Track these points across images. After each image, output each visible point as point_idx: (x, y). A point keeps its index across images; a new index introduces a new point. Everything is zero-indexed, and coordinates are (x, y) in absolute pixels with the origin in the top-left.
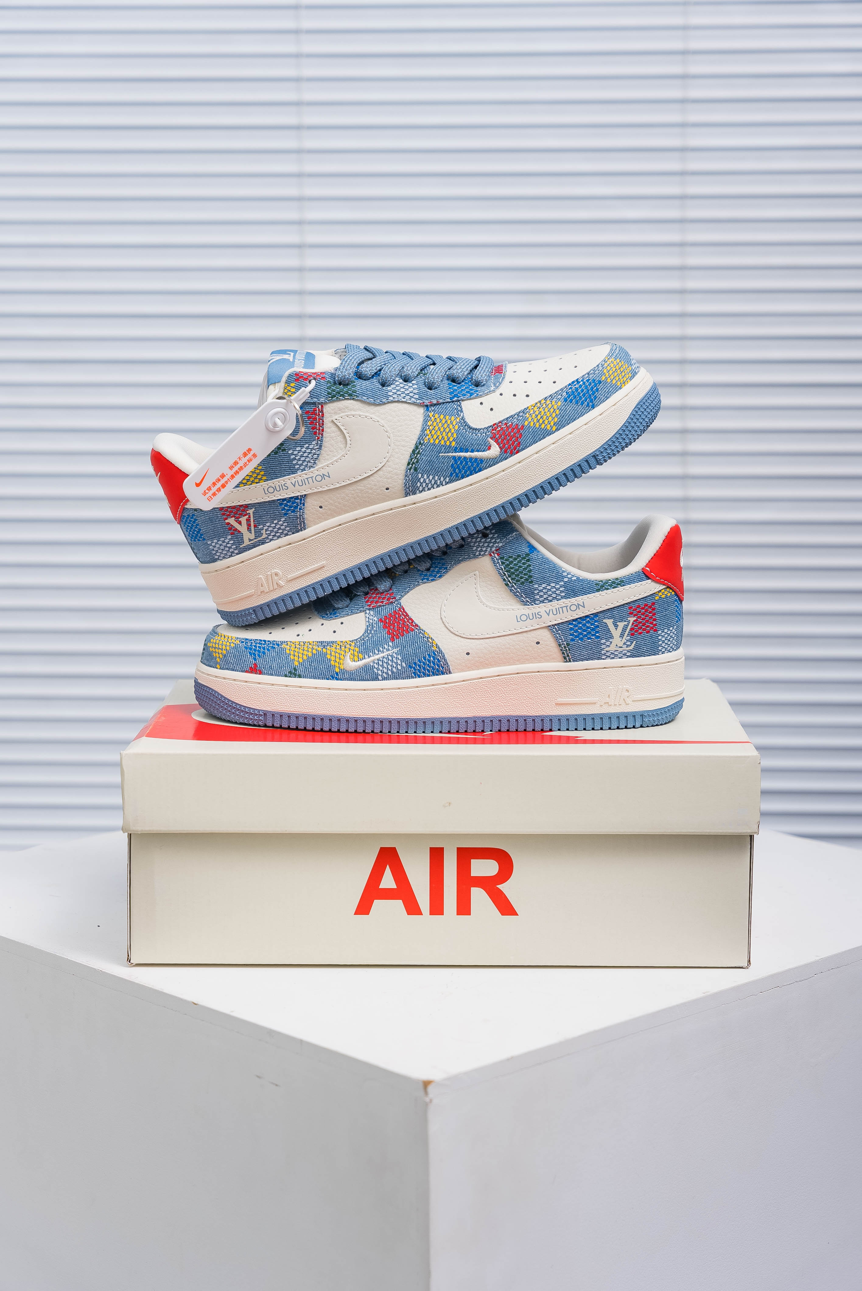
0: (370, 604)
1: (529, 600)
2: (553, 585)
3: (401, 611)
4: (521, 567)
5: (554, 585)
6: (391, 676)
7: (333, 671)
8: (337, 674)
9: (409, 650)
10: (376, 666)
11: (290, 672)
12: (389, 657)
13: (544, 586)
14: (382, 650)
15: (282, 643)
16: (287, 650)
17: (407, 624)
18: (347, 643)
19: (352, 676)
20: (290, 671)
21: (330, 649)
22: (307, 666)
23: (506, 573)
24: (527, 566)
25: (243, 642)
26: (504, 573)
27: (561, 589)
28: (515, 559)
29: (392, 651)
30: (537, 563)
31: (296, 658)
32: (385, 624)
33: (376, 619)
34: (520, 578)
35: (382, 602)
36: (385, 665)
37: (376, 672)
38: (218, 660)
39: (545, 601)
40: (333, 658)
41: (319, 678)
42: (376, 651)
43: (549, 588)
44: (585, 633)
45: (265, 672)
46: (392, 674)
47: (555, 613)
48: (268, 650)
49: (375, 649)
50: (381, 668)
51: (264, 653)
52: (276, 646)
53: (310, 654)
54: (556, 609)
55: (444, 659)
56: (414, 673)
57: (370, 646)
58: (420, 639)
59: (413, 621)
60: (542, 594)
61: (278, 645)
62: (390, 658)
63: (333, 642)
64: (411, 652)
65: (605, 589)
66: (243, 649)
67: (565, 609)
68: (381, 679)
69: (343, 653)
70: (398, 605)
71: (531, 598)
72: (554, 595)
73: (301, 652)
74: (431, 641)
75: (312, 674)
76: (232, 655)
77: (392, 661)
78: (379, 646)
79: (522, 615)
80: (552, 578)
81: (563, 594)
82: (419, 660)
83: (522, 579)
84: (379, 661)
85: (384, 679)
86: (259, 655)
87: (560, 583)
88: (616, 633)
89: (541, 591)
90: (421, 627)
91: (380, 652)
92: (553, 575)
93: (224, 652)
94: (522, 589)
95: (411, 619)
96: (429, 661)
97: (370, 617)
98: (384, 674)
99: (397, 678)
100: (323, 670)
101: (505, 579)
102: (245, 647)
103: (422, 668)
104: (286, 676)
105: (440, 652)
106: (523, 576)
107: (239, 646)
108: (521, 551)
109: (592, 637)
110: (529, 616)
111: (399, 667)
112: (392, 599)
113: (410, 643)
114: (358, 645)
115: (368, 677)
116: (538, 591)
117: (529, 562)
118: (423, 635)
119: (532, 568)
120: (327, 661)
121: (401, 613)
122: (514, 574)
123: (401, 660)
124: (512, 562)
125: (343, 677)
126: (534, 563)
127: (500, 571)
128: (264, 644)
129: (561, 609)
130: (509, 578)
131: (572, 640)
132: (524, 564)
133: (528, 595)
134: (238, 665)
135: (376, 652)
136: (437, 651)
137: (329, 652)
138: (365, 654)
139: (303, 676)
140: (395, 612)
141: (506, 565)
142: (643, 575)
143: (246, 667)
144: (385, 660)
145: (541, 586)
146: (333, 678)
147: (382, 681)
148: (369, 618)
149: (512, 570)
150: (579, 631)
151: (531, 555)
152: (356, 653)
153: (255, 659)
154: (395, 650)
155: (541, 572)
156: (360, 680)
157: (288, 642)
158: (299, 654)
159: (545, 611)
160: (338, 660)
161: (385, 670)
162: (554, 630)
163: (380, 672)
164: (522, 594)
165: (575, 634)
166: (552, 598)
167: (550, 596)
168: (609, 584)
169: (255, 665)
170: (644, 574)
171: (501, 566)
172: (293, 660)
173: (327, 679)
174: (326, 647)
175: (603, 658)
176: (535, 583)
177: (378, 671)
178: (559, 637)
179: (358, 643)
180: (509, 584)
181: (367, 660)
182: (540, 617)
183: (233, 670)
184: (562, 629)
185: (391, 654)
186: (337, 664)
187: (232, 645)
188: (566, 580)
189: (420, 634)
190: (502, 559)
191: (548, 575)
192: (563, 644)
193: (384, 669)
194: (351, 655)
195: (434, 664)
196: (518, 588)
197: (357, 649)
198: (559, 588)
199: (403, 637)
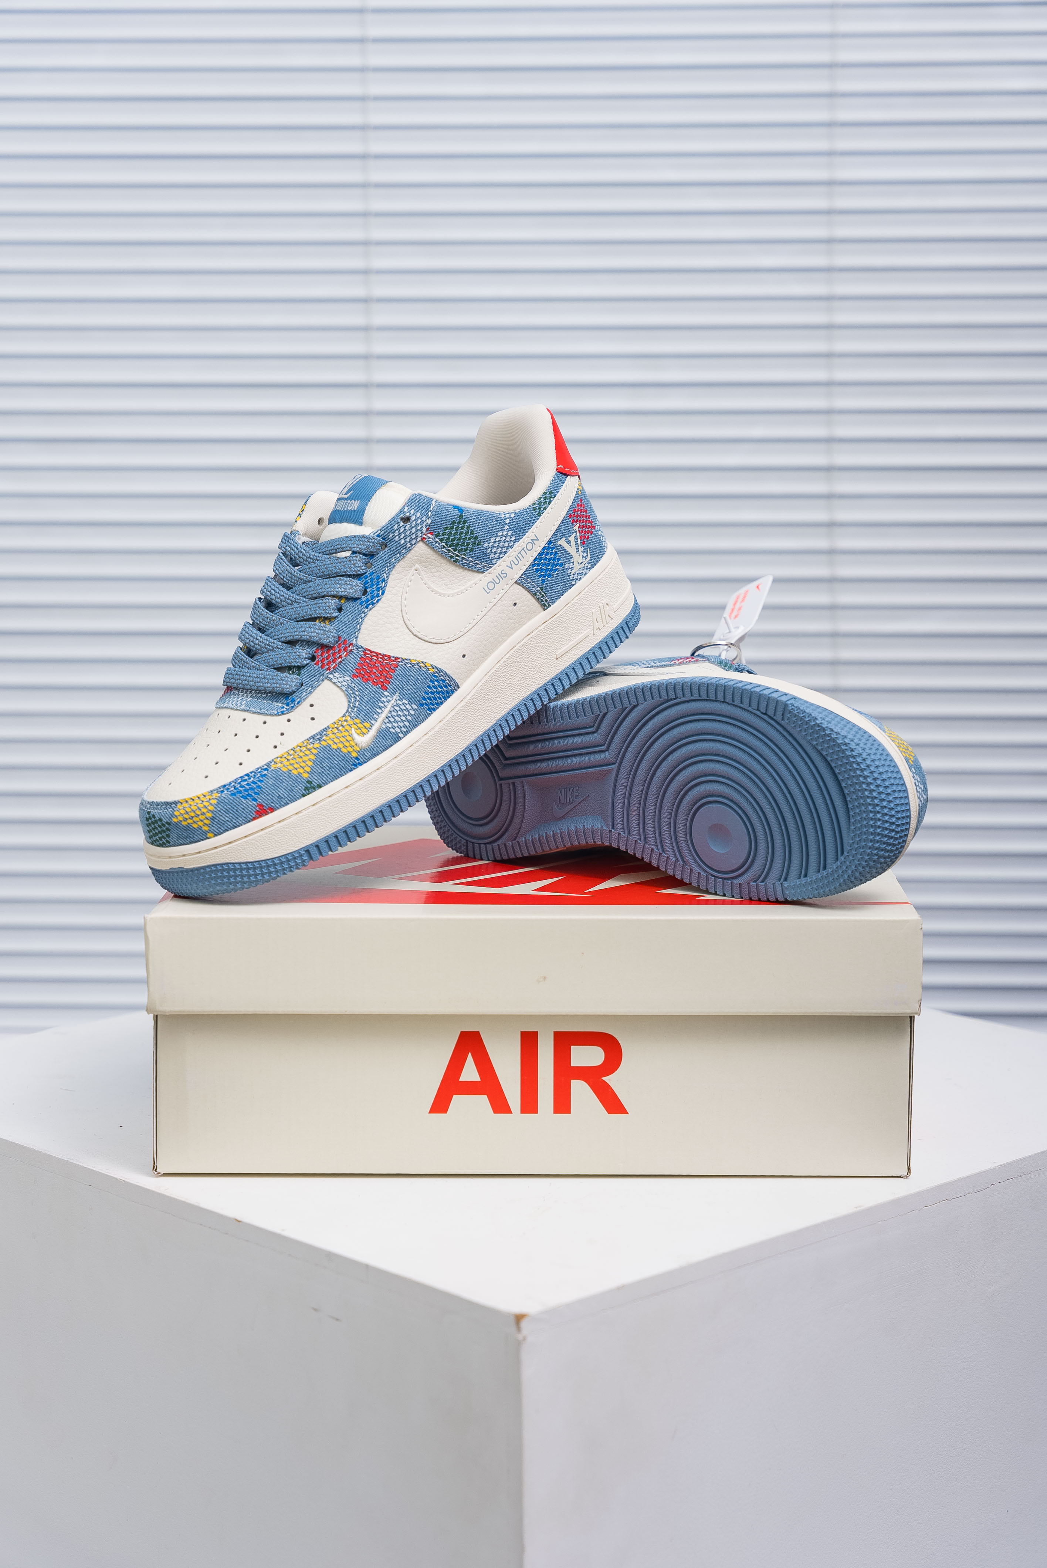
0: (327, 666)
1: (486, 564)
2: (500, 534)
3: (368, 654)
4: (462, 533)
5: (502, 534)
6: (410, 727)
7: (352, 758)
8: (357, 758)
9: (409, 688)
10: (390, 726)
11: (306, 789)
12: (395, 707)
13: (492, 540)
14: (383, 705)
15: (268, 764)
16: (282, 769)
17: (386, 663)
18: (340, 721)
19: (373, 752)
20: (305, 787)
21: (328, 738)
22: (320, 771)
23: (450, 548)
24: (467, 528)
25: (223, 791)
26: (448, 550)
27: (509, 534)
28: (452, 528)
29: (394, 700)
30: (474, 520)
31: (301, 770)
32: (363, 678)
33: (347, 678)
34: (466, 546)
35: (341, 657)
36: (397, 719)
37: (394, 731)
38: (206, 828)
39: (501, 556)
40: (341, 746)
41: (342, 775)
42: (377, 710)
43: (499, 539)
44: (549, 567)
45: (277, 806)
46: (410, 724)
47: (517, 563)
48: (261, 781)
49: (376, 709)
50: (396, 725)
51: (259, 787)
52: (266, 772)
53: (313, 757)
54: (515, 557)
55: (448, 676)
56: (429, 709)
57: (368, 709)
58: (412, 670)
59: (389, 657)
60: (494, 550)
61: (266, 769)
62: (397, 708)
63: (325, 729)
64: (412, 688)
65: (543, 510)
66: (231, 798)
67: (523, 552)
68: (403, 736)
69: (346, 734)
70: (360, 649)
71: (487, 561)
72: (506, 545)
73: (300, 760)
74: (423, 665)
75: (332, 776)
76: (222, 811)
77: (401, 710)
78: (377, 703)
79: (488, 584)
80: (495, 527)
81: (513, 538)
82: (426, 693)
83: (468, 545)
84: (390, 719)
85: (405, 734)
86: (256, 793)
87: (506, 528)
88: (572, 550)
89: (493, 547)
90: (402, 657)
91: (383, 709)
92: (494, 523)
93: (209, 815)
94: (474, 556)
95: (386, 656)
96: (435, 687)
97: (339, 680)
98: (403, 729)
99: (416, 725)
100: (340, 764)
101: (451, 556)
102: (232, 795)
103: (432, 699)
104: (304, 795)
105: (440, 670)
106: (468, 541)
107: (222, 798)
108: (453, 516)
109: (557, 568)
110: (494, 581)
111: (412, 712)
112: (349, 647)
113: (405, 680)
114: (355, 716)
115: (389, 742)
116: (490, 549)
117: (466, 523)
118: (410, 664)
119: (472, 528)
120: (337, 753)
121: (369, 656)
122: (459, 544)
123: (409, 703)
124: (450, 533)
125: (365, 758)
126: (471, 521)
127: (443, 550)
128: (249, 779)
129: (519, 555)
130: (455, 552)
131: (543, 581)
132: (463, 528)
133: (482, 560)
134: (238, 818)
135: (379, 711)
136: (437, 672)
137: (330, 742)
138: (370, 720)
139: (323, 783)
140: (362, 658)
141: (445, 540)
142: (561, 475)
143: (249, 814)
144: (393, 713)
145: (490, 542)
146: (356, 766)
147: (404, 738)
148: (338, 682)
149: (454, 542)
150: (544, 568)
151: (464, 515)
152: (360, 725)
153: (255, 800)
154: (396, 697)
155: (482, 527)
156: (384, 751)
157: (275, 760)
158: (300, 764)
159: (507, 566)
160: (347, 744)
161: (401, 724)
162: (523, 581)
163: (398, 730)
164: (476, 562)
165: (542, 573)
166: (506, 548)
167: (503, 547)
168: (543, 502)
169: (260, 805)
170: (561, 473)
171: (441, 544)
172: (298, 774)
173: (351, 771)
174: (321, 739)
175: (573, 583)
176: (483, 542)
177: (396, 729)
178: (531, 586)
179: (353, 714)
180: (458, 558)
181: (377, 725)
182: (505, 575)
183: (235, 827)
184: (529, 576)
185: (395, 704)
186: (350, 749)
187: (214, 802)
188: (507, 521)
189: (407, 665)
190: (438, 536)
191: (490, 526)
192: (537, 591)
193: (399, 723)
194: (356, 731)
195: (441, 687)
196: (469, 558)
197: (358, 721)
198: (507, 534)
199: (393, 678)
